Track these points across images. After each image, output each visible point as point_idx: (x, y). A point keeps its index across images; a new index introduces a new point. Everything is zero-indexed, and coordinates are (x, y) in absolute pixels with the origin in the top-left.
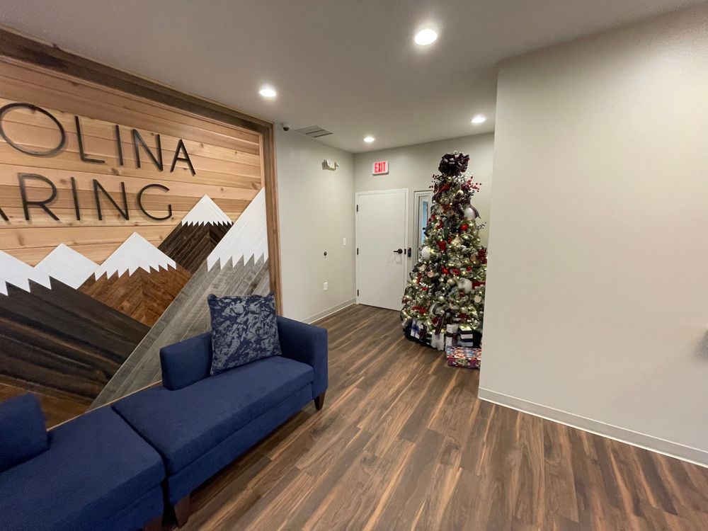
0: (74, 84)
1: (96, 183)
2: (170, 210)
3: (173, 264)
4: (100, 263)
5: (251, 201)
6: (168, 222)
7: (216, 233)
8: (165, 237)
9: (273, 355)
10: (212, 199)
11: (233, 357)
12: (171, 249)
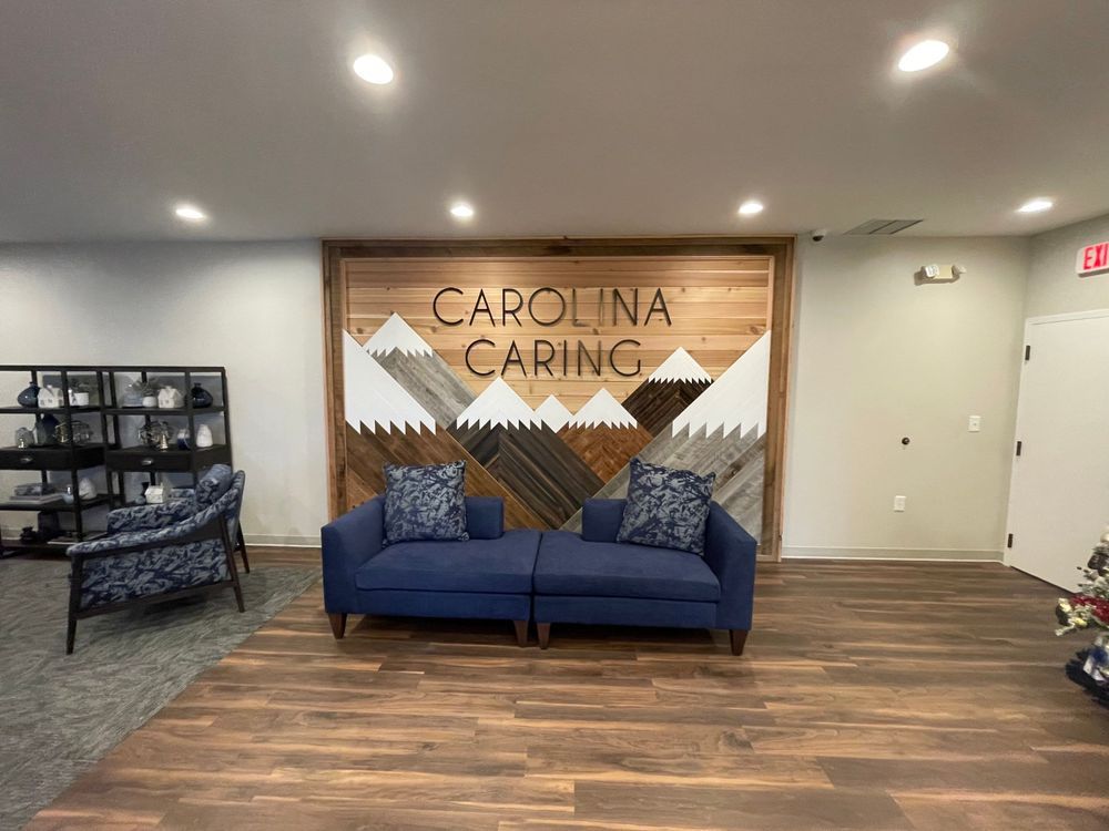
0: (577, 262)
1: (580, 344)
2: (639, 366)
3: (635, 423)
4: (574, 413)
5: (745, 352)
6: (636, 378)
7: (688, 392)
8: (630, 393)
9: (689, 551)
10: (689, 352)
11: (639, 531)
12: (633, 407)
